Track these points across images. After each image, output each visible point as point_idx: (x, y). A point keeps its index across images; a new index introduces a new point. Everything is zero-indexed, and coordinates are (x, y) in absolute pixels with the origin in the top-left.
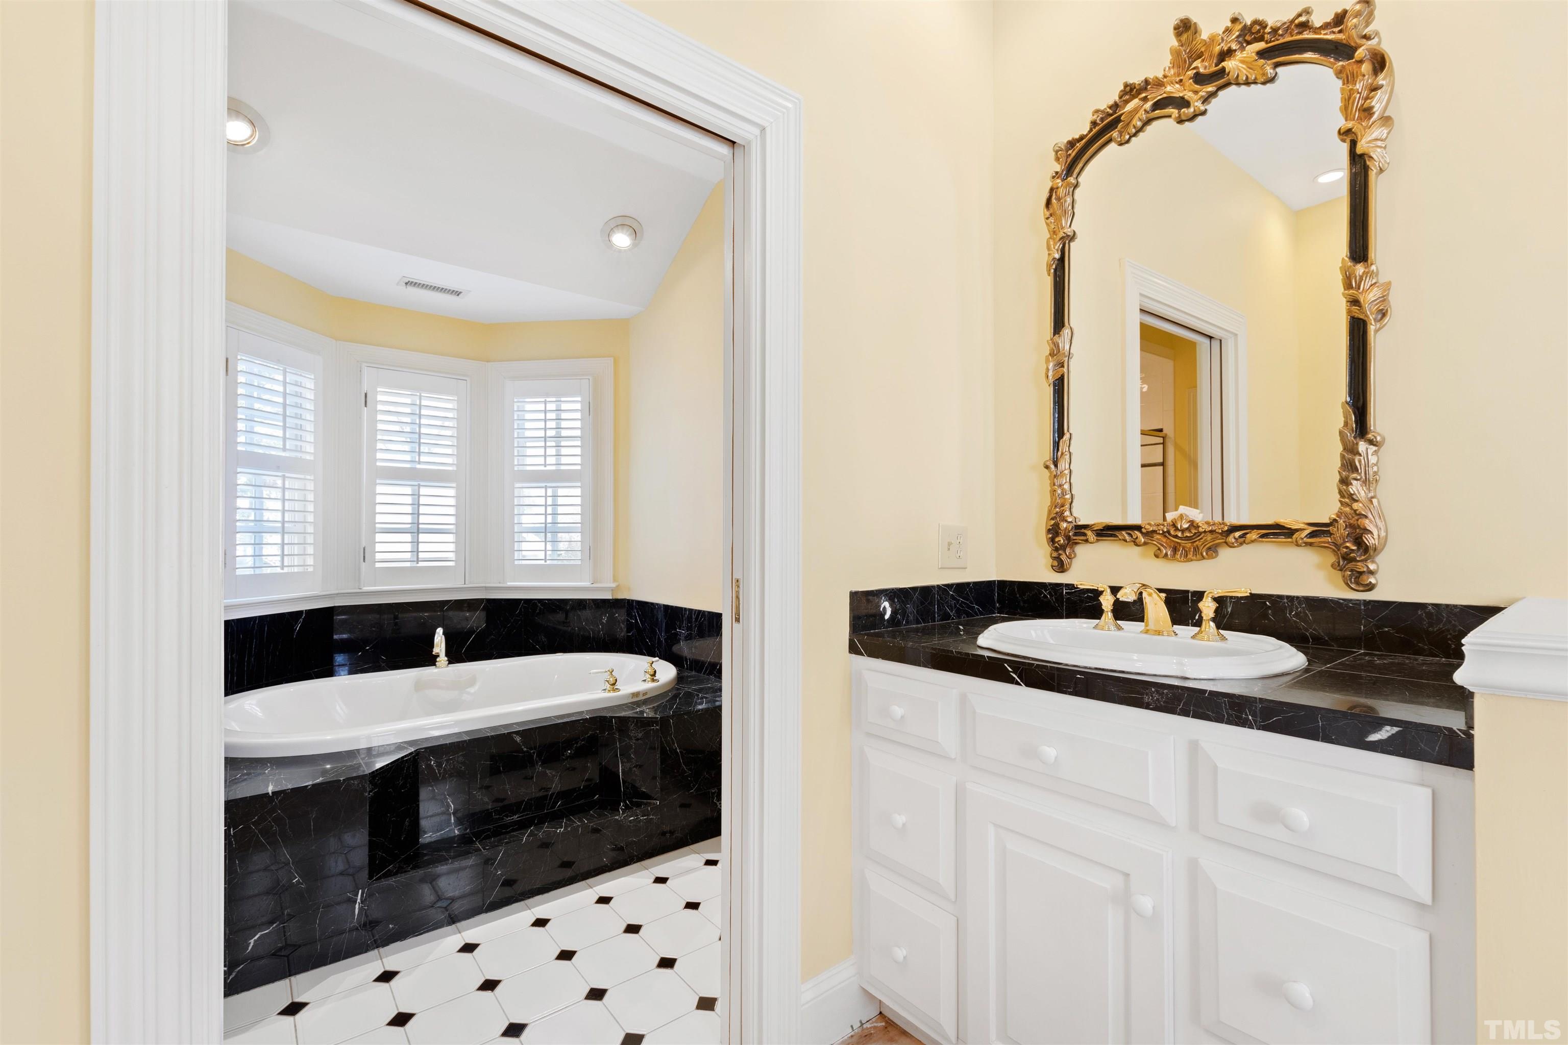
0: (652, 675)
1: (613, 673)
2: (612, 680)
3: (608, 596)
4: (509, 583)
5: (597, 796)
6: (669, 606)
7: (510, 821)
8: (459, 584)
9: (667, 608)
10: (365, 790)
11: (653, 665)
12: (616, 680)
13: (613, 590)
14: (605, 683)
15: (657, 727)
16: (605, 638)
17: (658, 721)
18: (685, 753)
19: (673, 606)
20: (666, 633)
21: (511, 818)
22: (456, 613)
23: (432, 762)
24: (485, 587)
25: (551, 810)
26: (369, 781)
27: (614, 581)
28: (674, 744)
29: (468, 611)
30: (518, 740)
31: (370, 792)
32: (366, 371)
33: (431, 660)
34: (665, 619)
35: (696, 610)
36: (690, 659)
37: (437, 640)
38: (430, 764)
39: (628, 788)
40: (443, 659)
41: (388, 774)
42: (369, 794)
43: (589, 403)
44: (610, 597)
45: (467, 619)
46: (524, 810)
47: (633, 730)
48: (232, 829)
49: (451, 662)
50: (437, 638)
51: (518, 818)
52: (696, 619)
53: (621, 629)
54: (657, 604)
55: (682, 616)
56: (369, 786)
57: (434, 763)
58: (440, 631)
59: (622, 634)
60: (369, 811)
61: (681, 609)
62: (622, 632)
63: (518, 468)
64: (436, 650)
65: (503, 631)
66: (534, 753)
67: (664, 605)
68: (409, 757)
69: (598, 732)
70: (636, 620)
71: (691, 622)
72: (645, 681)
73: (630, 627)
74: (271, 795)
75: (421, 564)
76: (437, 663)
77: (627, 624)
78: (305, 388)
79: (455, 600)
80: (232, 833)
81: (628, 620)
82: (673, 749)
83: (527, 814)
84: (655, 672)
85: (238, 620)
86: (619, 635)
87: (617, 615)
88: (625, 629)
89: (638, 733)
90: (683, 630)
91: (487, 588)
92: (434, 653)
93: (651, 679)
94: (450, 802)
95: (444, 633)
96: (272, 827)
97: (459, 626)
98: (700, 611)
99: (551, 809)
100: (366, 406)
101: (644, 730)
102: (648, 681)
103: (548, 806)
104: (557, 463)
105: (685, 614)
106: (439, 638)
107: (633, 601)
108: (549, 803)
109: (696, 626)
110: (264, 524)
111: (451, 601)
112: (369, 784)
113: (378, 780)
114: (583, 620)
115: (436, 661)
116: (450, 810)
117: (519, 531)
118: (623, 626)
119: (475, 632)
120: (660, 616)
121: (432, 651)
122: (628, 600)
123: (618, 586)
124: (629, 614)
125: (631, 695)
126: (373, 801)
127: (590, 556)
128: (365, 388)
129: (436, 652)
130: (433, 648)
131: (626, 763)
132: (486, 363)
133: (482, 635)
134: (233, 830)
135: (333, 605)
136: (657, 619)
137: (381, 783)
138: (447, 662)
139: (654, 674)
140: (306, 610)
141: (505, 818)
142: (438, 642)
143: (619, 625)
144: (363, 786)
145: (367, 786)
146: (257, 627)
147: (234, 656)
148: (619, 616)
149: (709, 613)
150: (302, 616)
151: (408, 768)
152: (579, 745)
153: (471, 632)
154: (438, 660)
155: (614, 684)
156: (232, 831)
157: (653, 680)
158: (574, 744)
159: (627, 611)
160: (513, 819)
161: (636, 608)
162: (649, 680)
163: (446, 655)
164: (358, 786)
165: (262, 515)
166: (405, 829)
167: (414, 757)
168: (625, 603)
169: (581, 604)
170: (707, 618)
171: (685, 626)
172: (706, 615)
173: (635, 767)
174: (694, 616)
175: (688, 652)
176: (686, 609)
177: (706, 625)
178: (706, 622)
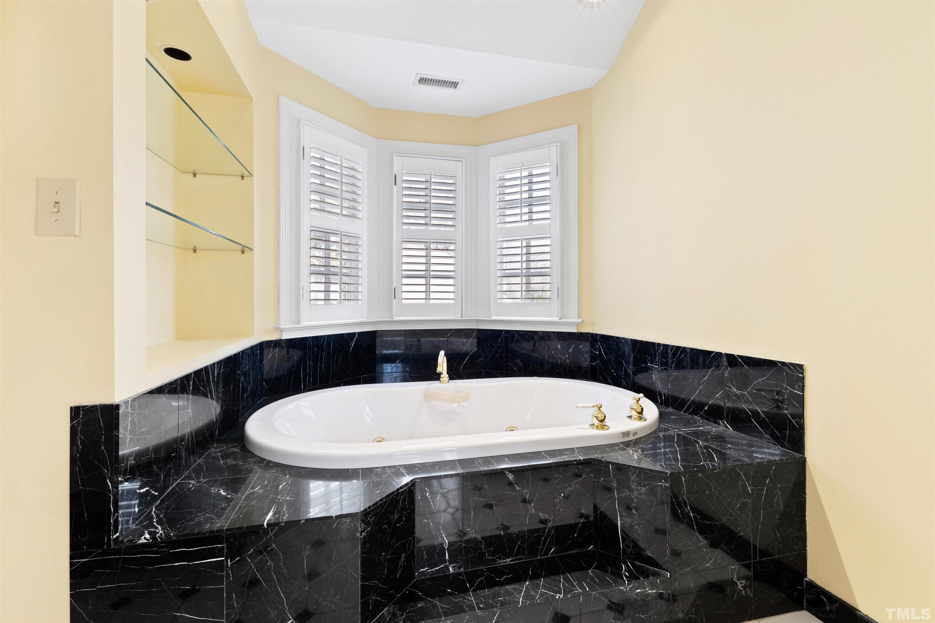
0: (639, 413)
1: (601, 409)
2: (601, 417)
3: (573, 330)
4: (493, 317)
5: (592, 546)
6: (638, 340)
7: (503, 564)
8: (458, 317)
9: (635, 342)
10: (356, 530)
11: (639, 402)
12: (605, 416)
13: (577, 324)
14: (593, 419)
15: (667, 485)
16: (571, 366)
17: (667, 478)
18: (700, 519)
19: (643, 341)
20: (634, 365)
21: (504, 561)
22: (456, 339)
23: (428, 494)
24: (476, 320)
25: (544, 557)
26: (361, 520)
27: (579, 317)
28: (686, 506)
29: (465, 338)
30: (511, 477)
31: (362, 532)
32: (395, 159)
33: (437, 377)
34: (633, 353)
35: (673, 346)
36: (665, 395)
37: (440, 361)
38: (425, 496)
39: (629, 547)
40: (445, 376)
41: (382, 509)
42: (361, 535)
43: (557, 165)
44: (575, 331)
45: (463, 344)
46: (517, 555)
47: (635, 482)
48: (229, 560)
49: (451, 378)
50: (440, 359)
51: (511, 561)
52: (674, 356)
53: (585, 358)
54: (624, 339)
55: (655, 352)
56: (361, 526)
57: (429, 495)
58: (442, 353)
59: (586, 363)
60: (361, 554)
61: (653, 344)
62: (585, 361)
63: (500, 226)
64: (439, 369)
65: (490, 354)
66: (526, 493)
67: (631, 339)
68: (405, 488)
69: (592, 475)
70: (600, 352)
71: (666, 358)
72: (630, 417)
73: (593, 358)
74: (266, 527)
75: (432, 301)
76: (441, 379)
77: (591, 354)
78: (357, 171)
79: (456, 329)
80: (229, 564)
81: (591, 352)
82: (686, 513)
83: (520, 559)
84: (642, 409)
85: (313, 337)
86: (584, 364)
87: (581, 347)
88: (589, 359)
89: (641, 486)
90: (656, 365)
91: (478, 321)
92: (437, 372)
93: (638, 417)
94: (445, 538)
95: (445, 355)
96: (267, 561)
97: (458, 349)
98: (678, 348)
99: (544, 555)
100: (395, 185)
101: (649, 484)
102: (635, 419)
103: (541, 552)
104: (530, 219)
105: (658, 349)
106: (442, 359)
107: (596, 335)
108: (542, 549)
109: (673, 362)
110: (331, 270)
111: (452, 329)
112: (361, 524)
113: (371, 517)
114: (552, 349)
115: (440, 377)
116: (445, 546)
117: (501, 276)
118: (587, 356)
119: (469, 354)
120: (627, 349)
121: (436, 370)
122: (591, 333)
123: (582, 321)
124: (592, 346)
125: (622, 435)
126: (364, 542)
127: (558, 296)
128: (395, 171)
129: (439, 371)
130: (437, 367)
131: (626, 517)
132: (476, 147)
133: (474, 357)
134: (231, 562)
135: (376, 330)
136: (624, 352)
137: (374, 520)
138: (448, 379)
139: (641, 413)
140: (358, 332)
141: (498, 560)
142: (441, 361)
143: (584, 355)
144: (355, 526)
145: (358, 525)
146: (326, 343)
147: (311, 363)
148: (583, 347)
149: (692, 349)
150: (356, 336)
151: (404, 500)
152: (572, 488)
153: (466, 354)
154: (441, 376)
155: (602, 421)
156: (229, 562)
157: (640, 419)
158: (567, 487)
159: (591, 344)
160: (506, 562)
161: (600, 341)
162: (636, 417)
163: (448, 373)
164: (350, 525)
165: (329, 262)
166: (401, 565)
167: (410, 488)
168: (588, 336)
169: (546, 336)
170: (688, 355)
171: (659, 361)
172: (687, 352)
173: (639, 524)
174: (671, 352)
175: (662, 387)
176: (659, 345)
177: (688, 362)
178: (688, 359)
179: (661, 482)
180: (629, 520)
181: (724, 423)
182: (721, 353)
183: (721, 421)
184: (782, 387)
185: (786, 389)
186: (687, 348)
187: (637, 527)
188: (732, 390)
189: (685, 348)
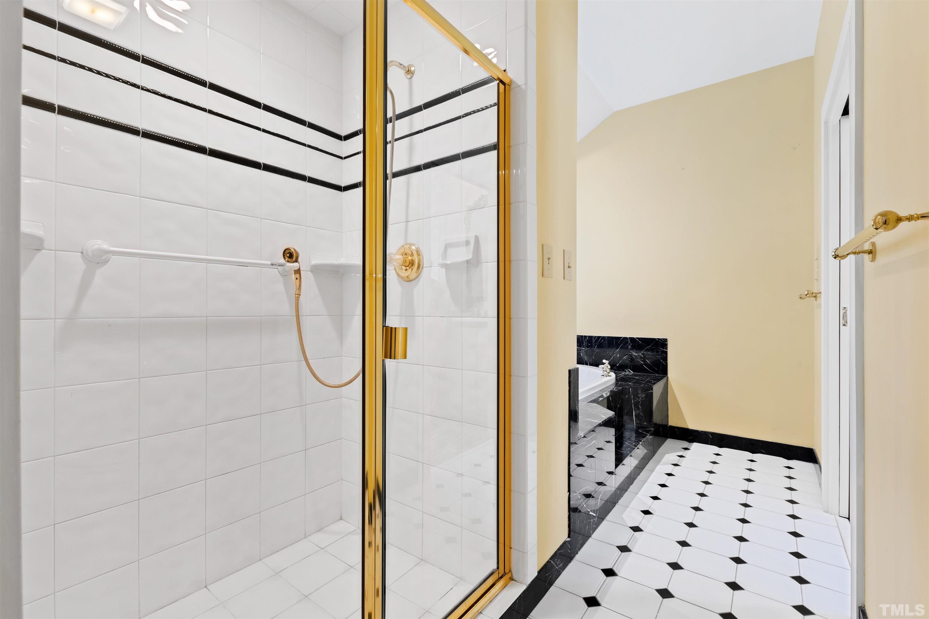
52: (596, 341)
71: (591, 343)
89: (643, 394)
131: (637, 410)
170: (606, 340)
171: (585, 345)
172: (605, 339)
173: (641, 412)
174: (594, 340)
175: (588, 359)
176: (585, 336)
177: (606, 344)
178: (606, 342)
179: (650, 391)
180: (638, 412)
181: (628, 370)
182: (627, 338)
183: (627, 370)
184: (658, 349)
185: (660, 349)
186: (606, 337)
187: (641, 413)
188: (633, 354)
189: (604, 337)
